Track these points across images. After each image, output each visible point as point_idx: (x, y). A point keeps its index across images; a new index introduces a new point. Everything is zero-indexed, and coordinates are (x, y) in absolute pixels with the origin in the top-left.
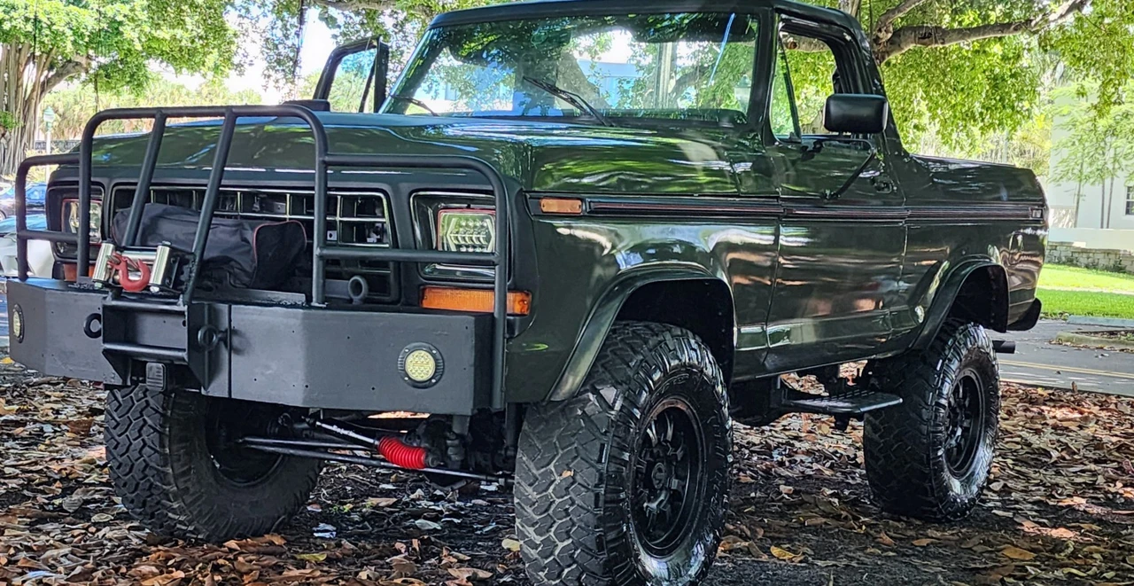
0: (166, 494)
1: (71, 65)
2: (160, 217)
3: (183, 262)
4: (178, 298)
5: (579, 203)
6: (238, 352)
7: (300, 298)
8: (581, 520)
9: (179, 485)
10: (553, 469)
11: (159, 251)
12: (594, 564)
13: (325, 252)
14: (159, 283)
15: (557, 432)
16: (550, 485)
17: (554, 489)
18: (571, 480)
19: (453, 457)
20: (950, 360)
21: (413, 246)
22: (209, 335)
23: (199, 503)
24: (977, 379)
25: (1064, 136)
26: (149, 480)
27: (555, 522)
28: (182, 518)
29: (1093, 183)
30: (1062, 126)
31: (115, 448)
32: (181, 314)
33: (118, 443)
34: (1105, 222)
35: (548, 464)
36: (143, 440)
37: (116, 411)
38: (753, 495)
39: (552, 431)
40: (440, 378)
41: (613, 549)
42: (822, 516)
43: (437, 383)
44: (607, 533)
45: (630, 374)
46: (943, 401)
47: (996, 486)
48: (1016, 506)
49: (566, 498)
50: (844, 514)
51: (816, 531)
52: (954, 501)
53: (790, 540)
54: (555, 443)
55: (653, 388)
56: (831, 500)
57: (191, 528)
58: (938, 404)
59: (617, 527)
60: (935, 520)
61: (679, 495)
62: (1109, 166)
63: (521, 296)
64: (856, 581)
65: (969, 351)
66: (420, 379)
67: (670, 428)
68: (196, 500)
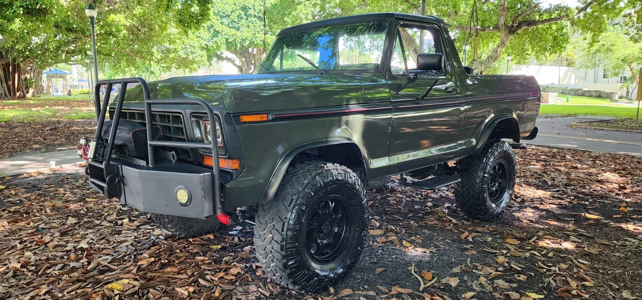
4: (103, 162)
5: (267, 115)
7: (143, 163)
8: (277, 256)
10: (266, 232)
12: (284, 274)
13: (152, 143)
15: (268, 216)
16: (265, 239)
17: (266, 241)
18: (272, 238)
20: (490, 158)
25: (581, 54)
27: (268, 255)
30: (580, 50)
34: (595, 82)
35: (264, 230)
38: (416, 207)
39: (266, 215)
40: (191, 202)
41: (292, 268)
42: (437, 220)
43: (189, 204)
44: (288, 261)
45: (301, 190)
46: (486, 175)
47: (519, 200)
48: (525, 210)
49: (271, 246)
50: (445, 219)
51: (432, 228)
52: (493, 213)
53: (416, 234)
54: (267, 221)
55: (313, 194)
56: (444, 210)
57: (178, 233)
58: (483, 176)
59: (293, 259)
60: (485, 220)
61: (339, 234)
62: (597, 63)
63: (235, 161)
64: (429, 263)
65: (499, 153)
66: (183, 202)
67: (332, 205)
68: (177, 224)
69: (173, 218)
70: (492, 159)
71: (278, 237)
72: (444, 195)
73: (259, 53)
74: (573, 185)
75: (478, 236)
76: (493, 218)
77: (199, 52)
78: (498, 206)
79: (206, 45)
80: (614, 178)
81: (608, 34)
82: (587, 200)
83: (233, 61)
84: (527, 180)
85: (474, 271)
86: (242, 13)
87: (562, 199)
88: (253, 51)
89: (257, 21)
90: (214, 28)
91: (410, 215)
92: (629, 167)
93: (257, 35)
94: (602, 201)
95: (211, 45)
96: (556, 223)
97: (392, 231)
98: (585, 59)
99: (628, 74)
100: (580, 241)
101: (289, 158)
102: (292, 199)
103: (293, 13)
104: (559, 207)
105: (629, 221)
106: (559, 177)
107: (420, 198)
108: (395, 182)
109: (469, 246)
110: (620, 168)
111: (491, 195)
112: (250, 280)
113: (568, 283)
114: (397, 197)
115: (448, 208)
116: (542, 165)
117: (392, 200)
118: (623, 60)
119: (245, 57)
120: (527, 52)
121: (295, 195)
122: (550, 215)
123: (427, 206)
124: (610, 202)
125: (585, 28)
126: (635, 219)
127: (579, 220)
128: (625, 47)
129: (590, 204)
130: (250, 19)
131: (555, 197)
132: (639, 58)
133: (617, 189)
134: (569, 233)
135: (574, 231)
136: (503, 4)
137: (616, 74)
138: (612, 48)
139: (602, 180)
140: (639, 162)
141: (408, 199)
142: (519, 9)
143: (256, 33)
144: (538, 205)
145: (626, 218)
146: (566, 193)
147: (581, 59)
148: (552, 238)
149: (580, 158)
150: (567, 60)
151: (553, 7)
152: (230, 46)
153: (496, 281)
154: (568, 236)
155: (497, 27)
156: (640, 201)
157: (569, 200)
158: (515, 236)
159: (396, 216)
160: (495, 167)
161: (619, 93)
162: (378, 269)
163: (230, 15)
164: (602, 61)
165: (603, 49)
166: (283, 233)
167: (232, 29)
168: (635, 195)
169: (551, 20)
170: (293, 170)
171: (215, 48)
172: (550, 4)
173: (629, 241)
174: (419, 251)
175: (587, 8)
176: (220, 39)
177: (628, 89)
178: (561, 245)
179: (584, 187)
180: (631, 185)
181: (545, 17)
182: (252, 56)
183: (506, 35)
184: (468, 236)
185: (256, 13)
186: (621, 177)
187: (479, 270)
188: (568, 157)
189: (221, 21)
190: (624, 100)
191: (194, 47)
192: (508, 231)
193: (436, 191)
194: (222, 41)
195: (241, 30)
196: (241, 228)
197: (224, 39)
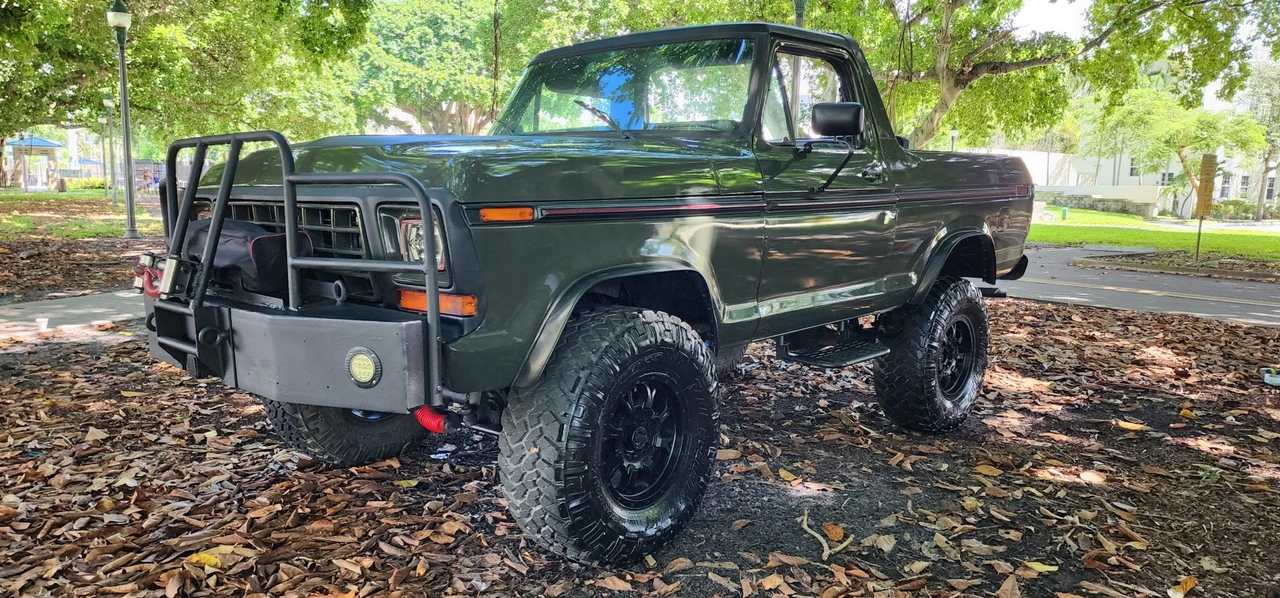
3: (195, 272)
4: (189, 303)
5: (531, 210)
7: (276, 303)
8: (546, 490)
10: (524, 445)
12: (560, 527)
13: (296, 261)
15: (529, 412)
16: (522, 458)
17: (525, 462)
18: (536, 456)
20: (942, 311)
21: (384, 256)
23: (328, 439)
24: (968, 322)
25: (1090, 128)
27: (527, 490)
29: (1108, 158)
30: (1088, 122)
34: (1115, 182)
35: (521, 440)
38: (797, 408)
39: (524, 410)
40: (380, 379)
41: (576, 515)
42: (840, 431)
43: (377, 384)
44: (569, 501)
45: (594, 359)
46: (935, 344)
47: (991, 396)
48: (1004, 414)
49: (534, 470)
50: (856, 430)
51: (830, 446)
52: (947, 418)
53: (803, 458)
54: (526, 422)
55: (618, 369)
56: (853, 414)
57: (326, 457)
58: (930, 346)
59: (579, 496)
60: (931, 433)
61: (664, 451)
62: (1119, 146)
63: (470, 299)
64: (835, 509)
65: (958, 302)
66: (363, 380)
67: (651, 394)
68: (326, 437)
69: (318, 426)
70: (946, 314)
71: (549, 453)
72: (848, 386)
73: (461, 112)
74: (1091, 370)
75: (922, 462)
76: (948, 428)
77: (340, 107)
78: (956, 405)
79: (353, 93)
80: (1163, 356)
81: (1140, 90)
82: (1119, 397)
83: (410, 127)
84: (1004, 360)
85: (921, 523)
86: (429, 31)
87: (1071, 396)
88: (449, 108)
89: (459, 48)
90: (371, 59)
91: (788, 423)
92: (1190, 337)
93: (459, 77)
94: (1145, 398)
95: (365, 94)
96: (1064, 438)
97: (756, 451)
98: (1096, 138)
99: (1176, 169)
100: (1114, 470)
101: (573, 296)
102: (579, 379)
103: (534, 34)
104: (1067, 410)
105: (1200, 435)
106: (1064, 355)
107: (803, 392)
108: (753, 362)
109: (907, 480)
110: (1175, 339)
111: (943, 383)
112: (485, 544)
113: (1100, 545)
114: (759, 389)
115: (859, 409)
116: (1029, 333)
117: (749, 395)
118: (1167, 142)
119: (434, 120)
120: (989, 123)
121: (583, 369)
122: (1052, 422)
123: (819, 406)
124: (1160, 400)
125: (1099, 79)
126: (1211, 430)
127: (1106, 433)
128: (1172, 117)
129: (1124, 403)
130: (444, 44)
131: (1059, 392)
132: (1197, 137)
133: (1171, 377)
134: (1090, 455)
135: (1100, 451)
136: (944, 28)
137: (1155, 169)
138: (1147, 118)
139: (1142, 360)
140: (1208, 329)
141: (779, 393)
142: (974, 39)
143: (458, 72)
144: (1028, 406)
145: (1194, 429)
146: (1077, 384)
147: (1089, 139)
148: (1061, 464)
149: (1098, 320)
150: (1062, 140)
151: (1038, 37)
152: (402, 95)
153: (965, 542)
154: (1089, 459)
155: (932, 74)
156: (1216, 399)
157: (1085, 397)
158: (993, 461)
159: (761, 425)
160: (951, 330)
161: (1159, 204)
162: (738, 522)
163: (403, 36)
164: (1129, 143)
165: (1130, 120)
166: (559, 444)
167: (407, 64)
168: (1206, 388)
169: (1034, 61)
170: (575, 322)
171: (373, 100)
172: (1033, 32)
173: (1203, 470)
174: (814, 488)
175: (1101, 41)
177: (1175, 197)
178: (1078, 476)
179: (1110, 373)
180: (1197, 370)
181: (1023, 55)
182: (447, 118)
183: (949, 89)
184: (902, 461)
185: (457, 33)
186: (1178, 355)
187: (930, 522)
188: (1077, 318)
189: (386, 47)
190: (1169, 218)
191: (329, 96)
192: (978, 452)
193: (834, 379)
194: (386, 86)
195: (427, 66)
196: (453, 448)
197: (392, 84)
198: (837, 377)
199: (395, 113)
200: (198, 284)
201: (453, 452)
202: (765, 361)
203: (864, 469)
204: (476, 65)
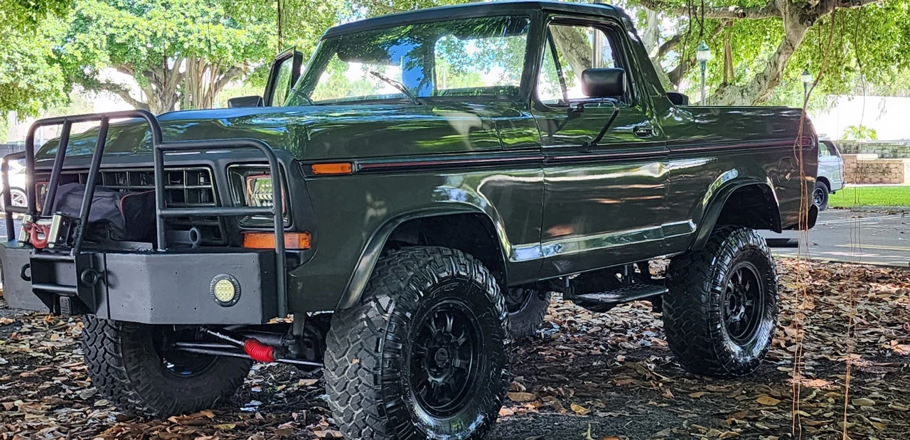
0: (123, 385)
1: (234, 70)
2: (69, 193)
3: (74, 225)
4: (70, 250)
5: (349, 165)
6: (112, 286)
7: (149, 246)
8: (366, 395)
9: (132, 379)
10: (347, 358)
11: (54, 218)
12: (379, 426)
13: (163, 212)
14: (54, 241)
15: (350, 331)
16: (345, 370)
17: (348, 373)
18: (358, 366)
19: (292, 351)
20: (723, 257)
21: (231, 204)
22: (89, 276)
23: (149, 391)
24: (754, 269)
26: (111, 376)
27: (350, 396)
28: (137, 402)
31: (89, 354)
32: (71, 261)
33: (90, 351)
35: (344, 355)
36: (105, 348)
37: (88, 328)
38: (595, 364)
39: (347, 330)
40: (239, 299)
41: (392, 415)
42: (634, 378)
43: (236, 302)
44: (386, 402)
45: (402, 285)
46: (718, 289)
47: (792, 348)
48: (801, 363)
49: (356, 378)
50: (649, 376)
51: (623, 389)
53: (594, 398)
54: (347, 340)
55: (422, 295)
56: (649, 365)
57: (145, 409)
58: (713, 290)
59: (394, 398)
60: (722, 377)
61: (462, 372)
63: (303, 236)
64: (617, 428)
65: (740, 249)
66: (225, 300)
67: (450, 323)
68: (147, 389)
69: (139, 378)
70: (728, 260)
71: (369, 362)
72: (649, 344)
73: (193, 71)
76: (739, 372)
77: (45, 69)
78: (747, 351)
79: (54, 52)
83: (127, 91)
85: (692, 434)
88: (177, 65)
90: (77, 8)
91: (585, 374)
93: (190, 26)
95: (70, 52)
96: (851, 378)
97: (549, 393)
101: (383, 234)
102: (391, 301)
107: (602, 351)
108: (553, 328)
111: (732, 329)
114: (558, 349)
115: (655, 361)
117: (547, 354)
119: (157, 81)
121: (394, 293)
123: (616, 361)
135: (880, 385)
141: (578, 352)
143: (189, 20)
144: (828, 356)
148: (838, 395)
152: (119, 52)
155: (772, 9)
158: (772, 395)
159: (557, 377)
160: (735, 276)
162: (530, 438)
166: (377, 355)
167: (124, 12)
170: (385, 258)
171: (80, 59)
174: (601, 415)
176: (93, 36)
182: (174, 78)
183: (794, 26)
187: (701, 433)
191: (31, 56)
192: (762, 389)
193: (635, 338)
194: (97, 42)
195: (149, 14)
196: (259, 403)
197: (104, 38)
198: (638, 337)
199: (107, 73)
200: (77, 235)
201: (260, 406)
202: (565, 326)
203: (650, 403)
204: (212, 12)
